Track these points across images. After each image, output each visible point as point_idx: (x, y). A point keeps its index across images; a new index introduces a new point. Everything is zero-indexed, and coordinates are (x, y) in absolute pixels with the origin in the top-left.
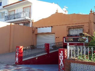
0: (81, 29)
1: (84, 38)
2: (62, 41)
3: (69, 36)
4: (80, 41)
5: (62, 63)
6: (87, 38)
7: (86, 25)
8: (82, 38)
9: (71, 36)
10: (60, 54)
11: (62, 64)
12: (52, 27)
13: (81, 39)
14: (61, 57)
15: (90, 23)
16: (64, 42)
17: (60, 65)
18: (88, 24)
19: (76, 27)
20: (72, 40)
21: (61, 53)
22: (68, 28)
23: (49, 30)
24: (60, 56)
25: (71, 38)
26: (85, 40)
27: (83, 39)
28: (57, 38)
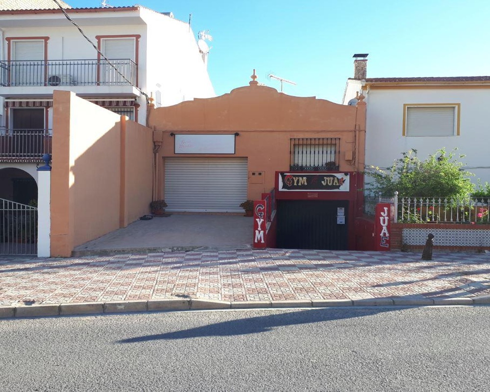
0: (333, 149)
1: (339, 176)
2: (273, 186)
3: (295, 168)
4: (327, 187)
5: (386, 232)
6: (347, 179)
7: (347, 138)
8: (334, 177)
9: (302, 169)
10: (382, 213)
11: (385, 234)
12: (237, 134)
13: (332, 178)
14: (384, 220)
15: (357, 132)
16: (280, 189)
17: (382, 235)
18: (351, 134)
19: (317, 142)
20: (303, 181)
21: (384, 211)
22: (293, 142)
23: (225, 144)
24: (381, 218)
25: (302, 176)
26: (341, 181)
27: (336, 181)
28: (254, 174)
